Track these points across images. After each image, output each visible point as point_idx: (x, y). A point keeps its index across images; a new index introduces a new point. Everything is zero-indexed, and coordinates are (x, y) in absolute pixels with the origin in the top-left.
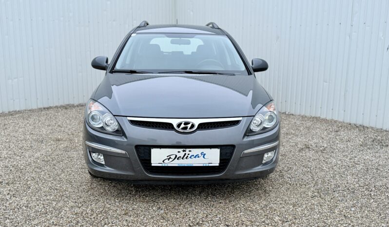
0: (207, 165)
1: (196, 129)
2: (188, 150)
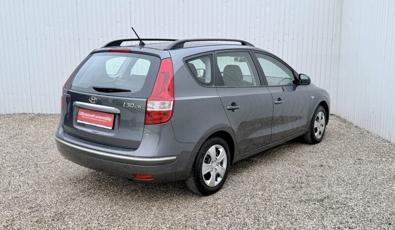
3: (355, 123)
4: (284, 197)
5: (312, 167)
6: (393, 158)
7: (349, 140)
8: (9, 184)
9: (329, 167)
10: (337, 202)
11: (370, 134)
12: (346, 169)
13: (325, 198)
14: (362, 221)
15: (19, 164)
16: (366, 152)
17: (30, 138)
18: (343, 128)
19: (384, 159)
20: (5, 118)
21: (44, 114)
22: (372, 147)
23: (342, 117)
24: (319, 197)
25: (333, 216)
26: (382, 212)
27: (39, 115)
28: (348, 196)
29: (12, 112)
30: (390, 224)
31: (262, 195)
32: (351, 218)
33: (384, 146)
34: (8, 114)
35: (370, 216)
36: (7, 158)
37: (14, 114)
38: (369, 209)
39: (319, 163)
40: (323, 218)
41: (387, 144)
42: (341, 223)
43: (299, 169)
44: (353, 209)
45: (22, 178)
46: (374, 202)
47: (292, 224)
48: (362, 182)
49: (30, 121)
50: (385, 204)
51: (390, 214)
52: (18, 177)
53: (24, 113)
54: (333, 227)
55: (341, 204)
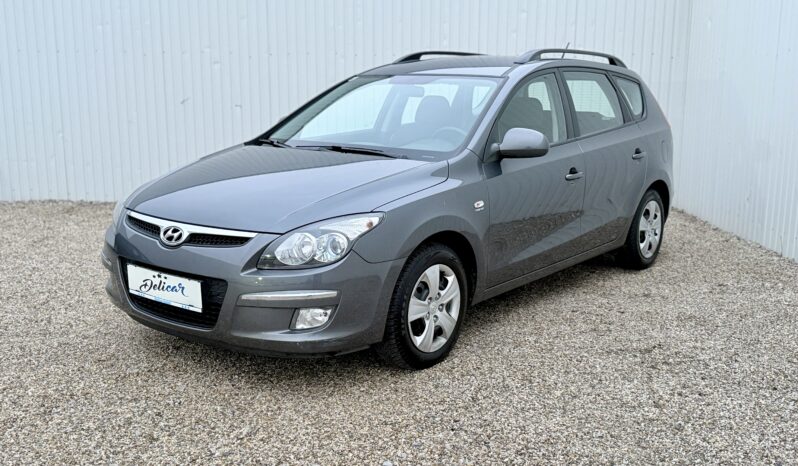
0: (187, 308)
1: (185, 242)
2: (163, 275)
3: (715, 223)
4: (577, 346)
5: (630, 298)
6: (784, 283)
7: (702, 252)
8: (49, 322)
9: (663, 297)
10: (676, 353)
11: (742, 242)
12: (695, 301)
13: (654, 347)
14: (724, 384)
15: (60, 289)
16: (735, 273)
17: (73, 245)
18: (690, 232)
19: (767, 284)
20: (13, 208)
21: (91, 203)
22: (747, 264)
23: (689, 211)
24: (643, 346)
25: (669, 375)
26: (761, 369)
27: (81, 204)
28: (699, 344)
29: (27, 199)
30: (775, 389)
31: (536, 342)
32: (703, 379)
33: (769, 263)
34: (18, 202)
35: (739, 377)
36: (34, 277)
37: (32, 202)
38: (737, 365)
39: (642, 291)
40: (650, 378)
41: (776, 259)
42: (684, 387)
43: (605, 301)
44: (707, 365)
45: (71, 313)
46: (747, 355)
47: (593, 387)
48: (724, 323)
49: (67, 215)
50: (766, 357)
51: (776, 373)
52: (63, 311)
53: (50, 201)
54: (669, 392)
55: (684, 357)
